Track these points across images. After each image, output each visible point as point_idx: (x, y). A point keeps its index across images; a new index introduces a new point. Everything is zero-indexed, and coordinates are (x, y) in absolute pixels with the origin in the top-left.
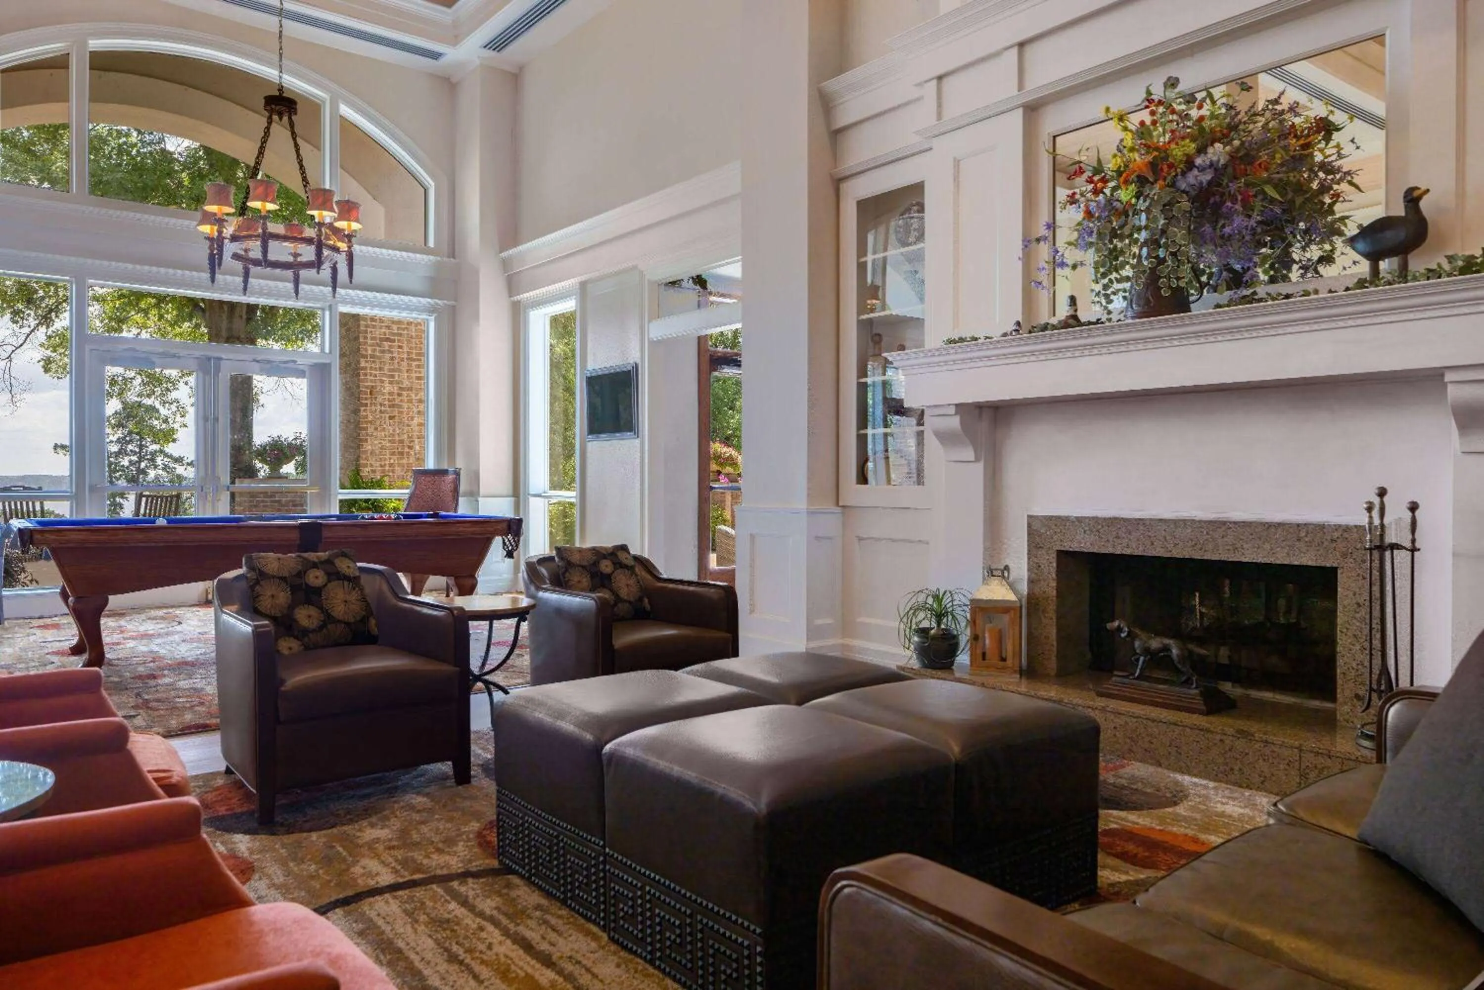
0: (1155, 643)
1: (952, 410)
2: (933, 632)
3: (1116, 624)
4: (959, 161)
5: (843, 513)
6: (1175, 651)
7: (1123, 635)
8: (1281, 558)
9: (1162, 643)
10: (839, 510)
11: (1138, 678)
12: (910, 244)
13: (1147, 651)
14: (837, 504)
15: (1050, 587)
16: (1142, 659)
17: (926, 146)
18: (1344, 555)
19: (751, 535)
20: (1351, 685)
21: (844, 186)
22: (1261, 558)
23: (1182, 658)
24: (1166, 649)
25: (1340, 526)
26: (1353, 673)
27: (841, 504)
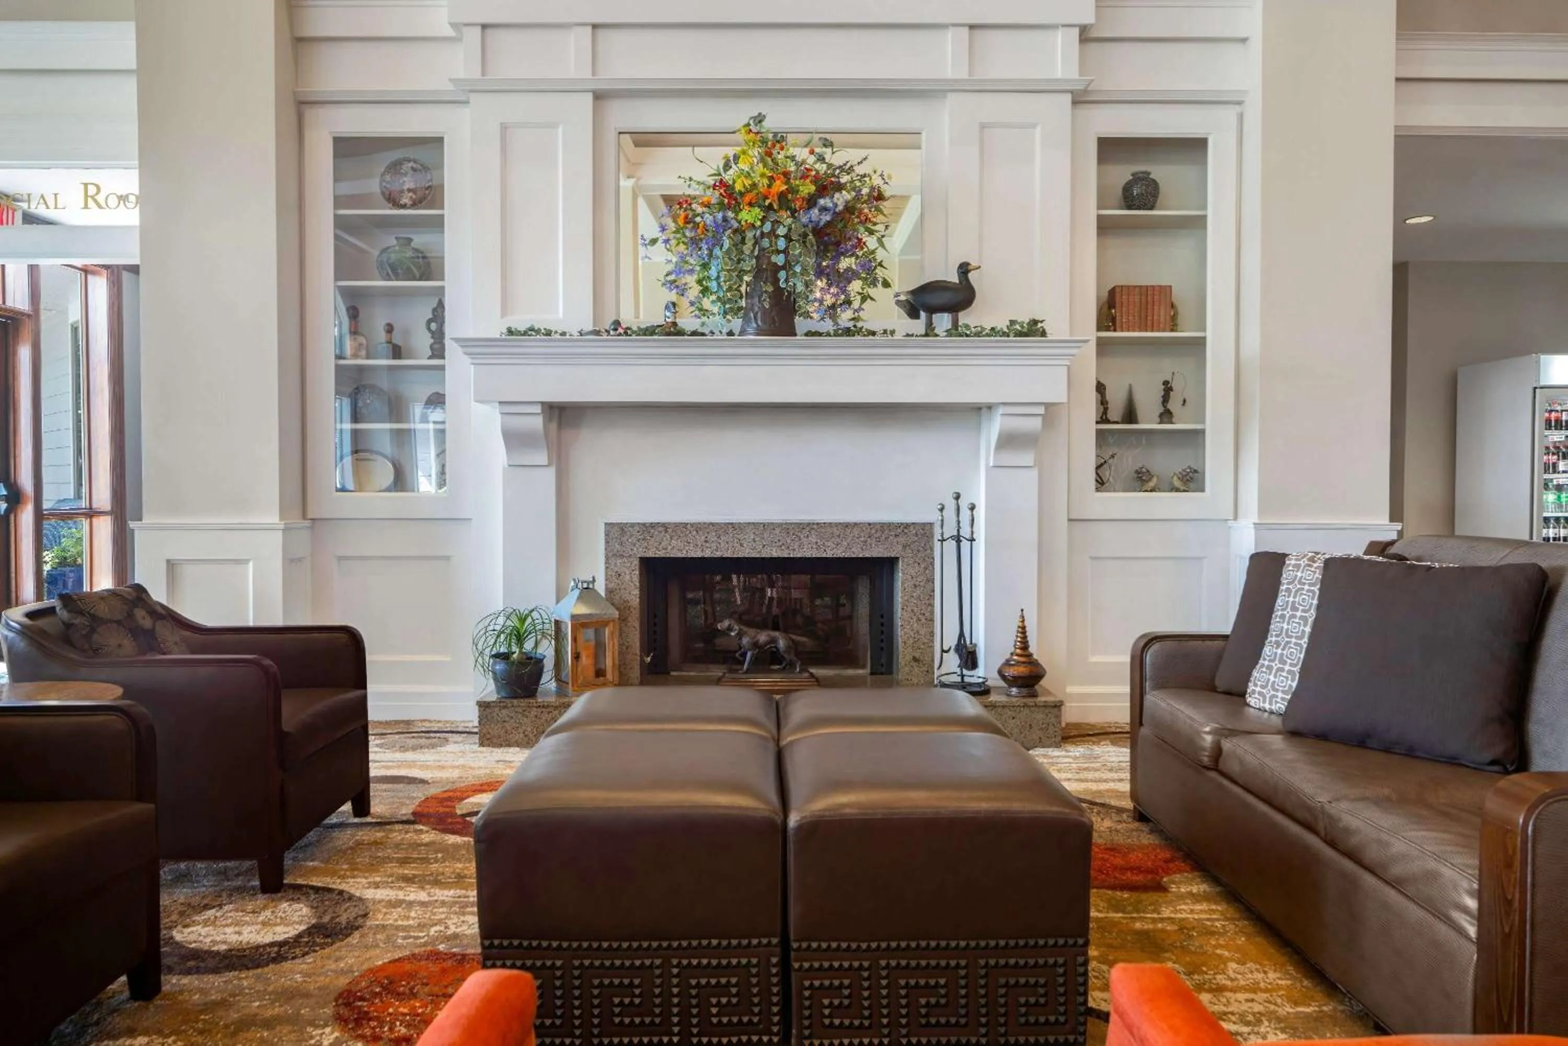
0: (763, 637)
1: (538, 409)
2: (515, 656)
3: (726, 623)
4: (506, 128)
5: (312, 528)
6: (782, 644)
7: (733, 634)
8: (857, 552)
9: (769, 635)
10: (307, 523)
11: (747, 672)
12: (404, 207)
13: (755, 645)
14: (304, 516)
15: (633, 595)
16: (749, 654)
17: (463, 98)
18: (904, 547)
19: (168, 561)
20: (910, 650)
21: (310, 114)
22: (840, 553)
23: (788, 649)
24: (773, 641)
25: (902, 524)
26: (911, 641)
27: (310, 516)
